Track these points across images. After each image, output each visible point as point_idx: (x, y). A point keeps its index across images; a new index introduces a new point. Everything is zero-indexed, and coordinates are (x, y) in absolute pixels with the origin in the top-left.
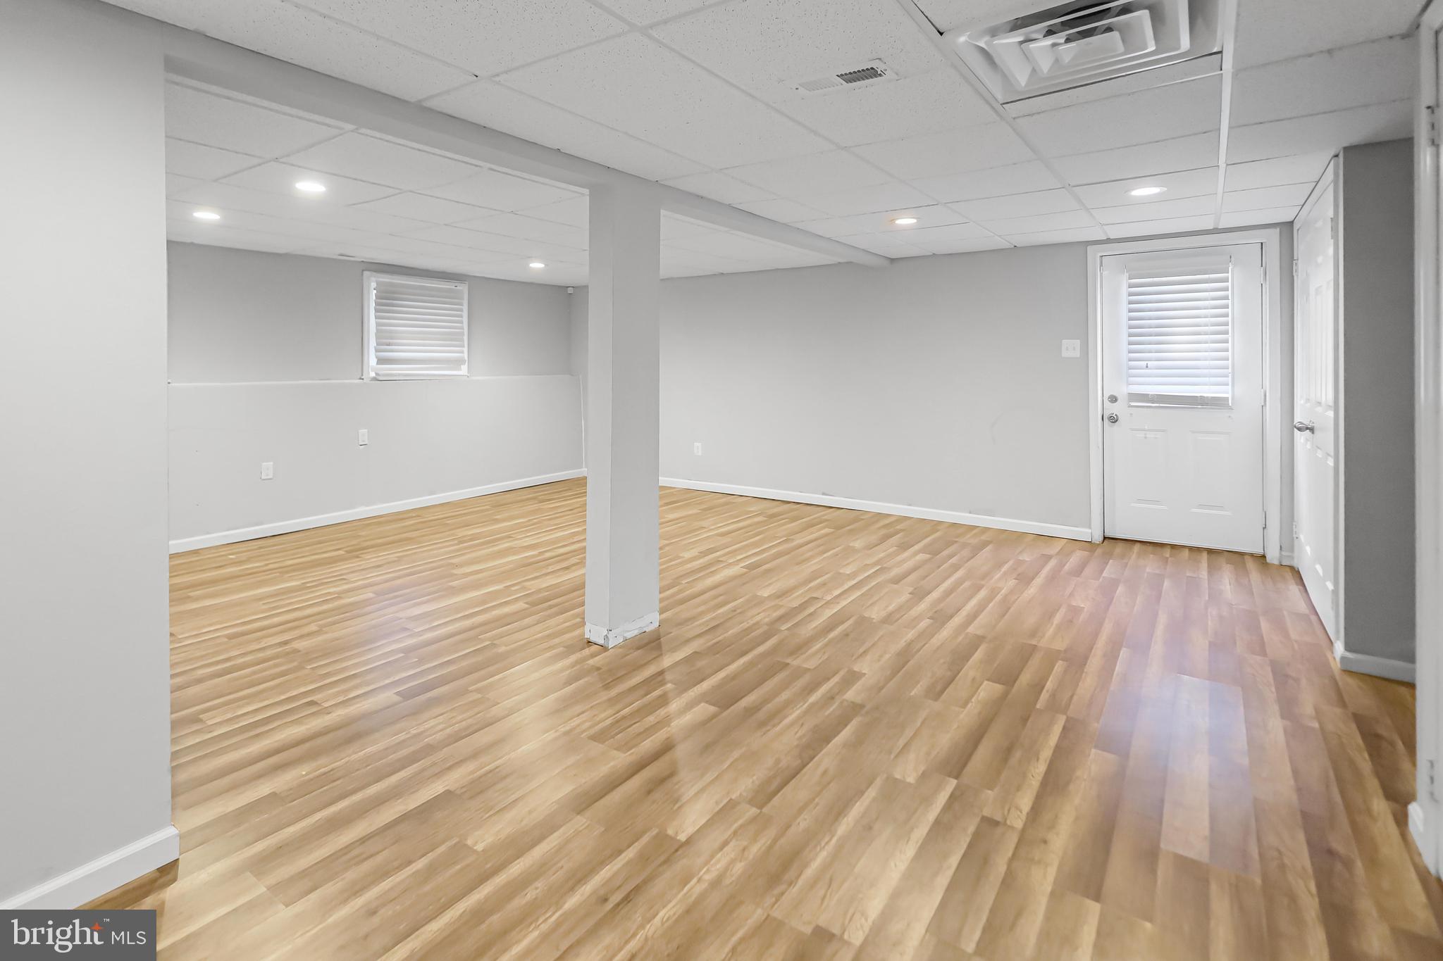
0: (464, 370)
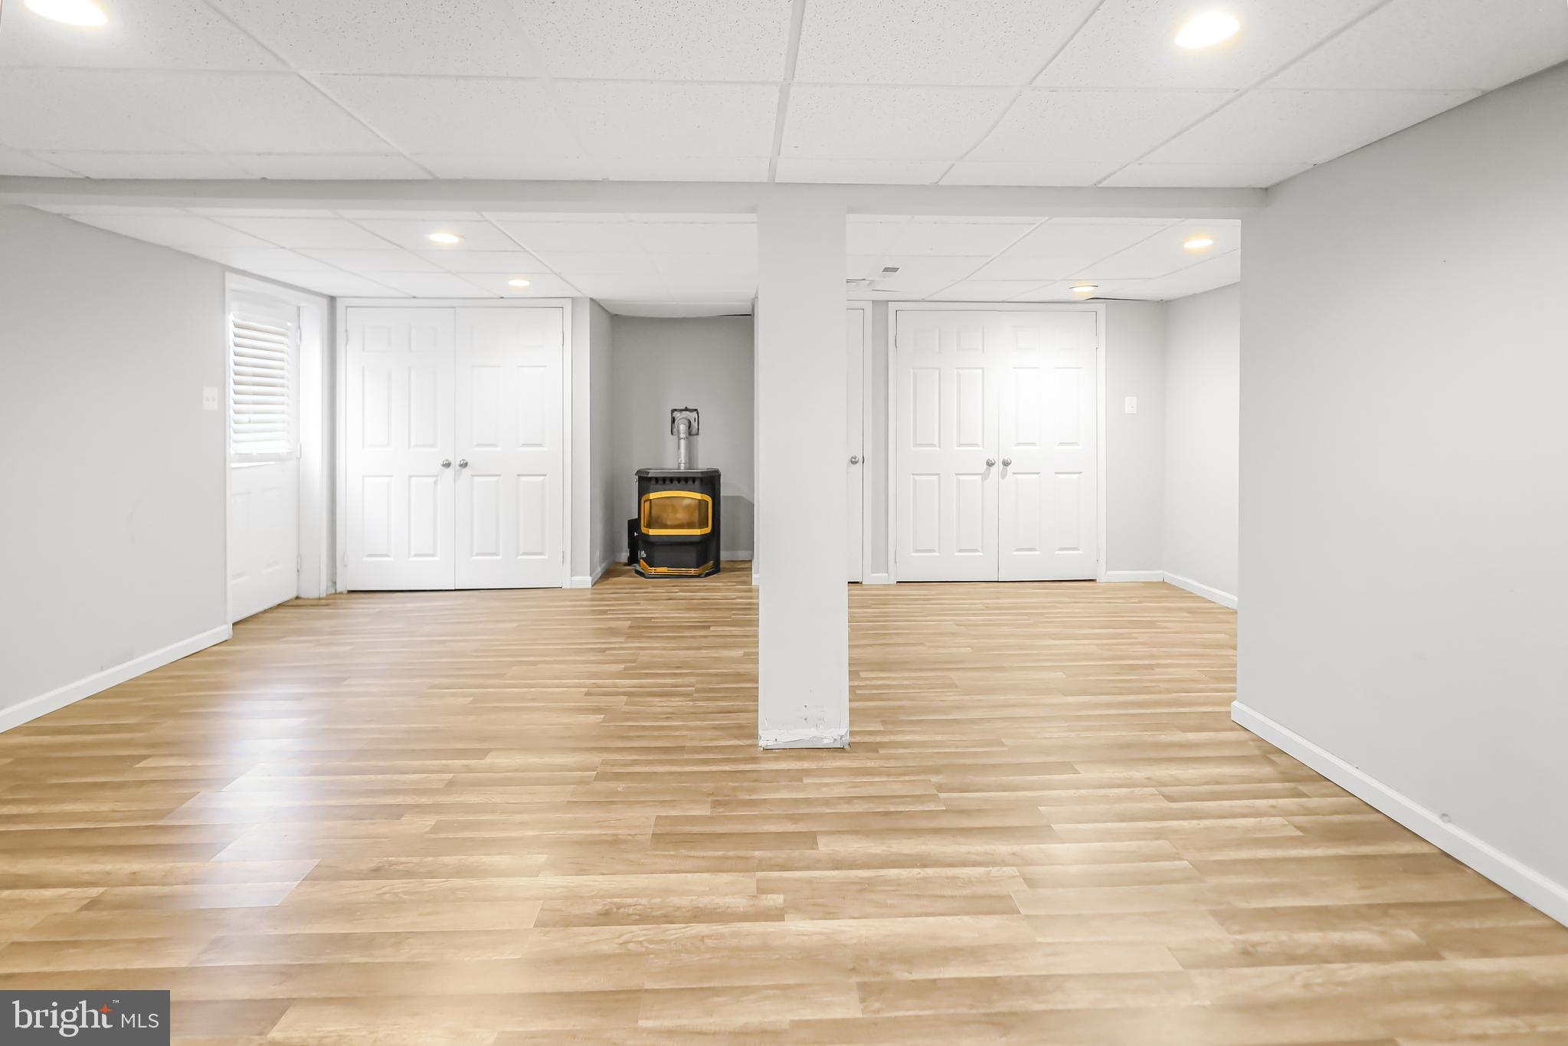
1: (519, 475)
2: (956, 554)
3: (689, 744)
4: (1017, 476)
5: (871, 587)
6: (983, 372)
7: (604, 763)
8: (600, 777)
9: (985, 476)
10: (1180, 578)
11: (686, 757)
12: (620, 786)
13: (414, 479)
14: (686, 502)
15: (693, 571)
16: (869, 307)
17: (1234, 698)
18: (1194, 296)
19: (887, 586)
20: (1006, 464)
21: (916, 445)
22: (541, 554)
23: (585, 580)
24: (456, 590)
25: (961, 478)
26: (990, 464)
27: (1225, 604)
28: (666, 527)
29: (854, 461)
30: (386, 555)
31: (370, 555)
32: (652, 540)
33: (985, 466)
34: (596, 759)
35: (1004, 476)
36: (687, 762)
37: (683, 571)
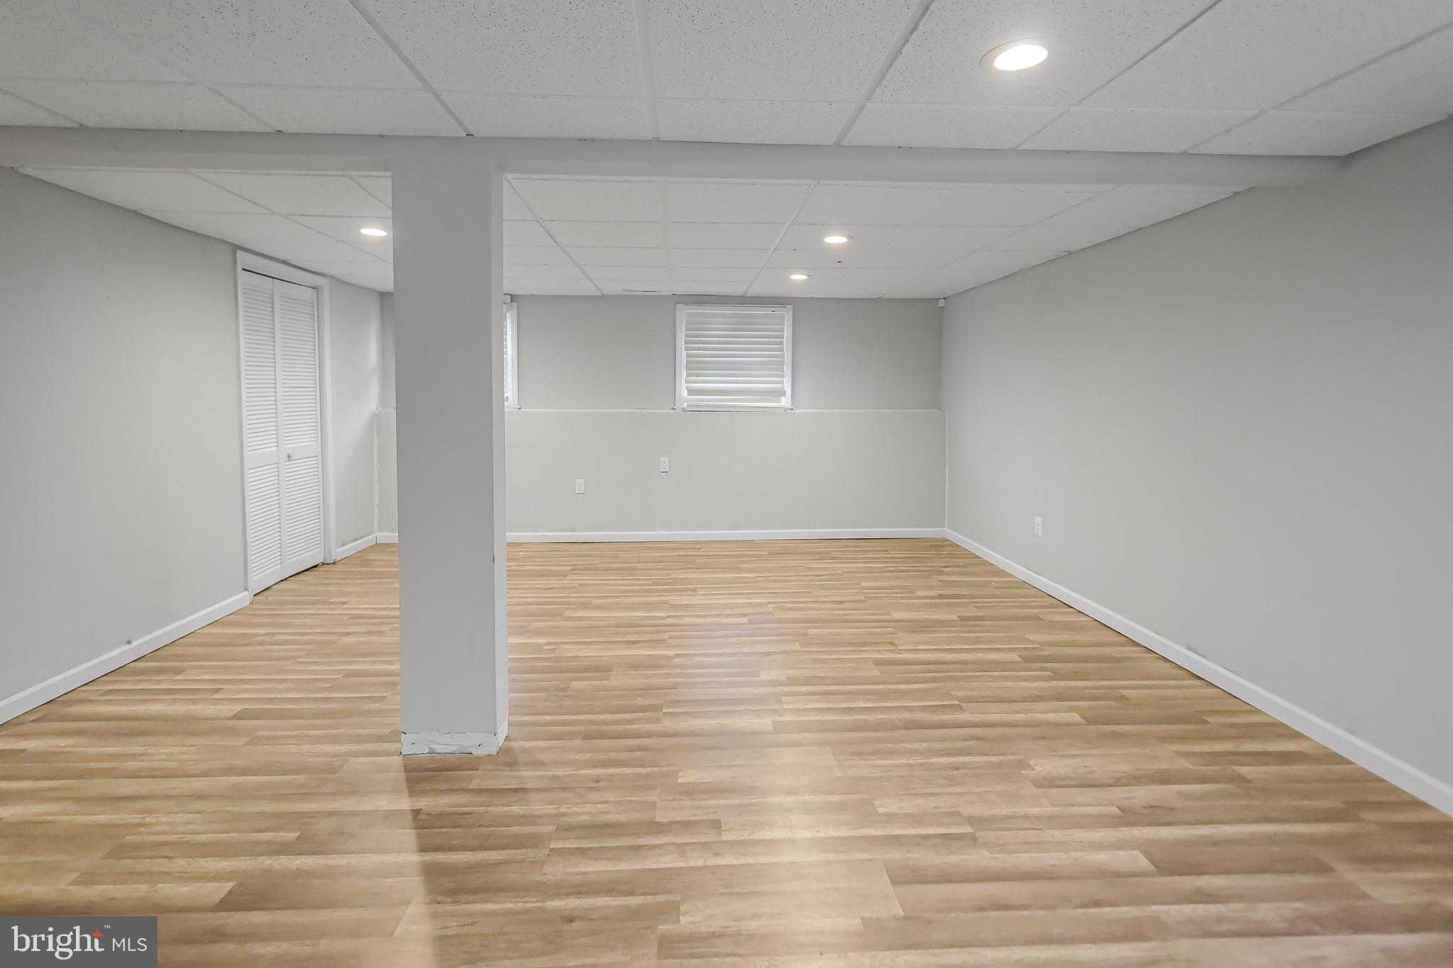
0: (785, 402)
3: (578, 742)
7: (658, 720)
8: (658, 708)
11: (582, 728)
12: (639, 701)
34: (668, 724)
36: (581, 723)
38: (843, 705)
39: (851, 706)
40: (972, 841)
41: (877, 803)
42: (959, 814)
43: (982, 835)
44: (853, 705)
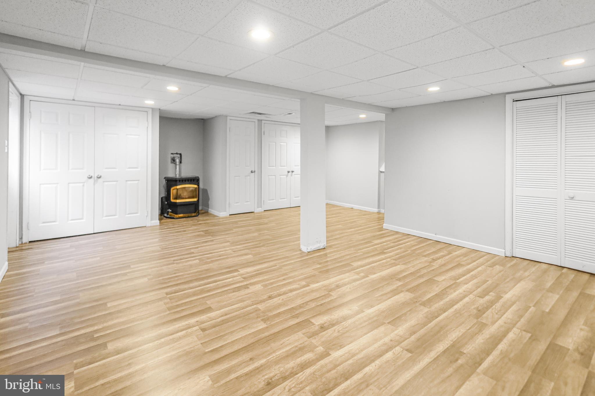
1: (126, 181)
2: (280, 200)
4: (295, 175)
5: (257, 213)
6: (287, 144)
9: (287, 176)
10: (332, 202)
13: (70, 185)
14: (191, 189)
15: (193, 214)
16: (257, 121)
17: (384, 223)
18: (337, 126)
19: (262, 212)
20: (292, 172)
21: (269, 166)
22: (137, 213)
23: (157, 222)
24: (94, 233)
25: (281, 176)
26: (288, 172)
27: (347, 207)
28: (183, 198)
29: (252, 172)
30: (55, 222)
31: (44, 223)
32: (178, 204)
33: (287, 172)
35: (292, 175)
37: (190, 215)
38: (218, 283)
39: (215, 283)
40: (174, 261)
41: (199, 261)
42: (176, 264)
43: (173, 261)
44: (214, 284)
